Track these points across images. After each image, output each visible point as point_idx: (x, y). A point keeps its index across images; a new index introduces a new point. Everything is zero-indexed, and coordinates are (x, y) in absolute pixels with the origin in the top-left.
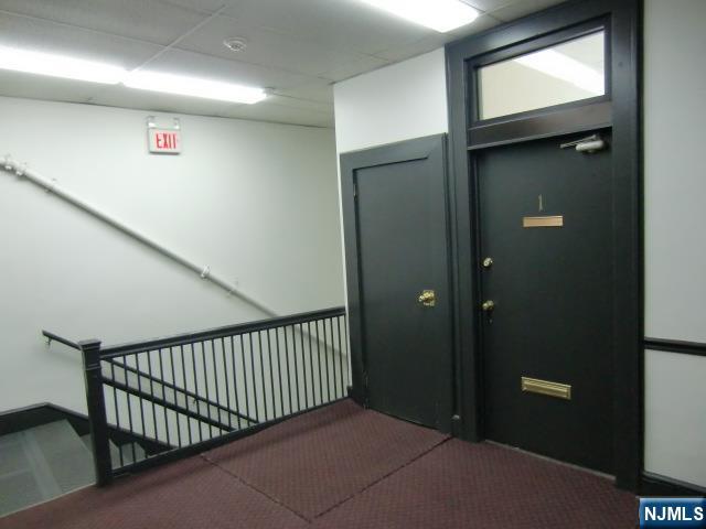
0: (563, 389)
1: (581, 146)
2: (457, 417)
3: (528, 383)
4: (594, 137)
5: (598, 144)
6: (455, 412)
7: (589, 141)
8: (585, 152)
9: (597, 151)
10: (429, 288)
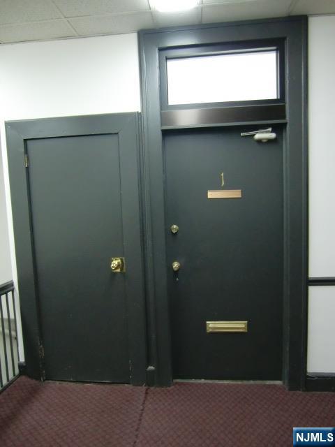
0: (240, 326)
1: (258, 136)
2: (151, 368)
3: (212, 325)
4: (270, 129)
5: (273, 135)
6: (149, 364)
7: (263, 133)
8: (259, 141)
9: (270, 141)
10: (116, 256)
